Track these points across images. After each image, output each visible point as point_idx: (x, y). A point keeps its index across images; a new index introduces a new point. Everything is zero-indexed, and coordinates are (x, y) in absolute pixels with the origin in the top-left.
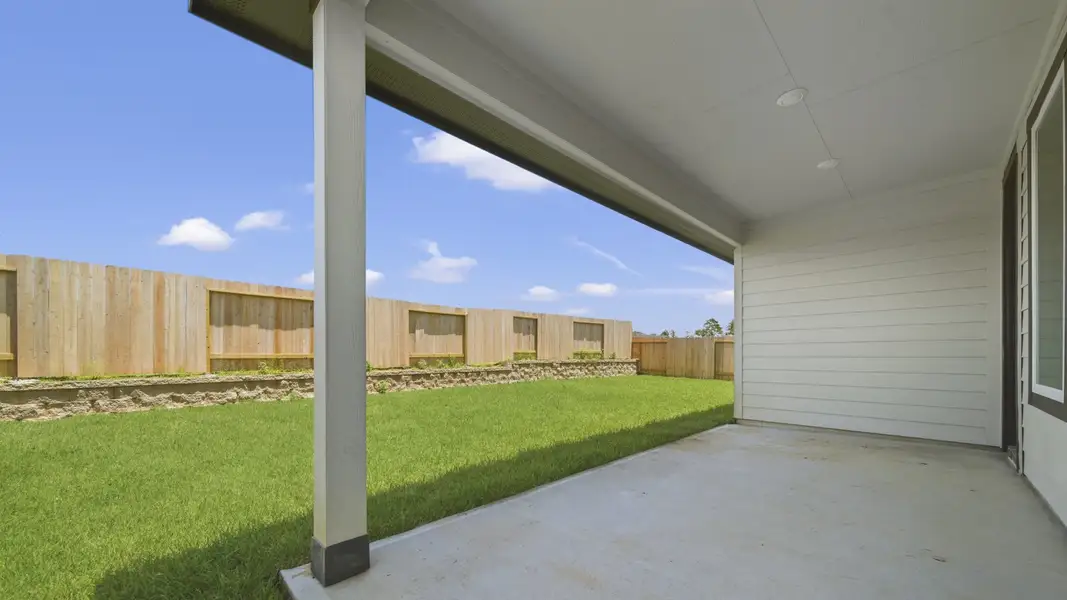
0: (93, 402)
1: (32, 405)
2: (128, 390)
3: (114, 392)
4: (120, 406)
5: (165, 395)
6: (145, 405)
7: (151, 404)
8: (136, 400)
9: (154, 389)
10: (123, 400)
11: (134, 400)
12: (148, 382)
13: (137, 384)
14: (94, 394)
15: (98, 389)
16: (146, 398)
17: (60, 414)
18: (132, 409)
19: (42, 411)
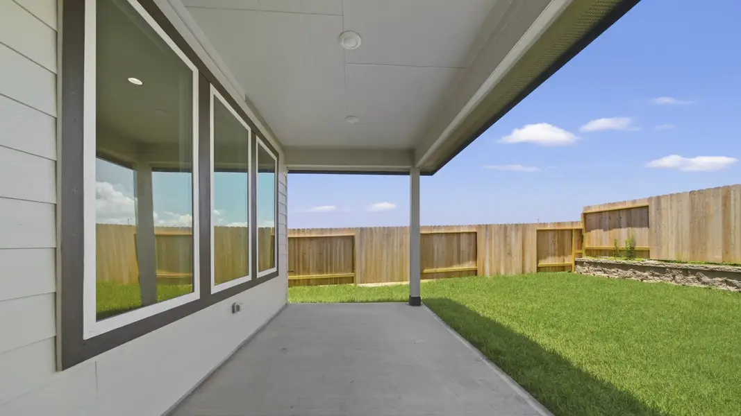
0: (674, 276)
1: (646, 274)
2: (694, 272)
3: (686, 272)
4: (688, 281)
5: (720, 279)
6: (704, 283)
7: (707, 283)
8: (699, 279)
9: (712, 273)
10: (690, 278)
11: (698, 279)
12: (706, 268)
13: (699, 268)
14: (674, 272)
15: (676, 269)
16: (706, 279)
17: (657, 280)
18: (697, 285)
19: (651, 277)
